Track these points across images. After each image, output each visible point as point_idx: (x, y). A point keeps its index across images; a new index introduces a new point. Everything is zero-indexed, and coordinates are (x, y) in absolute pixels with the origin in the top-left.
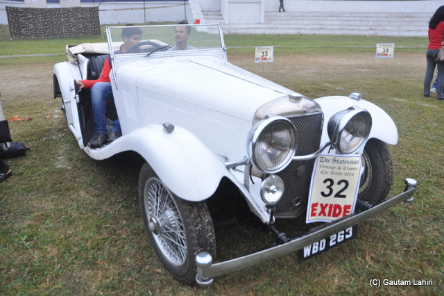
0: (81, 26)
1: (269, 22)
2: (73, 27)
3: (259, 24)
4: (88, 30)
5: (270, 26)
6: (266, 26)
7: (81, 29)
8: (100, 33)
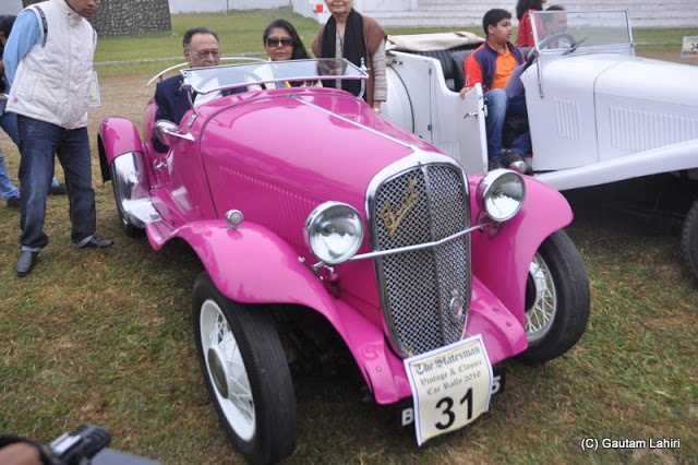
0: (141, 17)
1: (424, 8)
2: (128, 18)
3: (409, 11)
4: (152, 23)
5: (426, 15)
6: (421, 15)
7: (140, 21)
8: (170, 28)
